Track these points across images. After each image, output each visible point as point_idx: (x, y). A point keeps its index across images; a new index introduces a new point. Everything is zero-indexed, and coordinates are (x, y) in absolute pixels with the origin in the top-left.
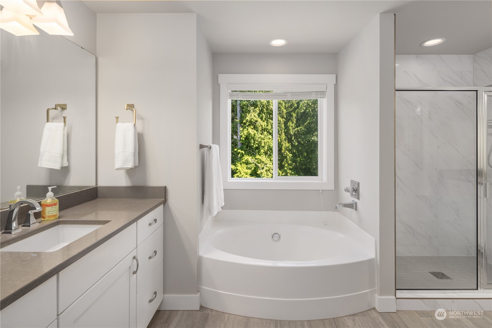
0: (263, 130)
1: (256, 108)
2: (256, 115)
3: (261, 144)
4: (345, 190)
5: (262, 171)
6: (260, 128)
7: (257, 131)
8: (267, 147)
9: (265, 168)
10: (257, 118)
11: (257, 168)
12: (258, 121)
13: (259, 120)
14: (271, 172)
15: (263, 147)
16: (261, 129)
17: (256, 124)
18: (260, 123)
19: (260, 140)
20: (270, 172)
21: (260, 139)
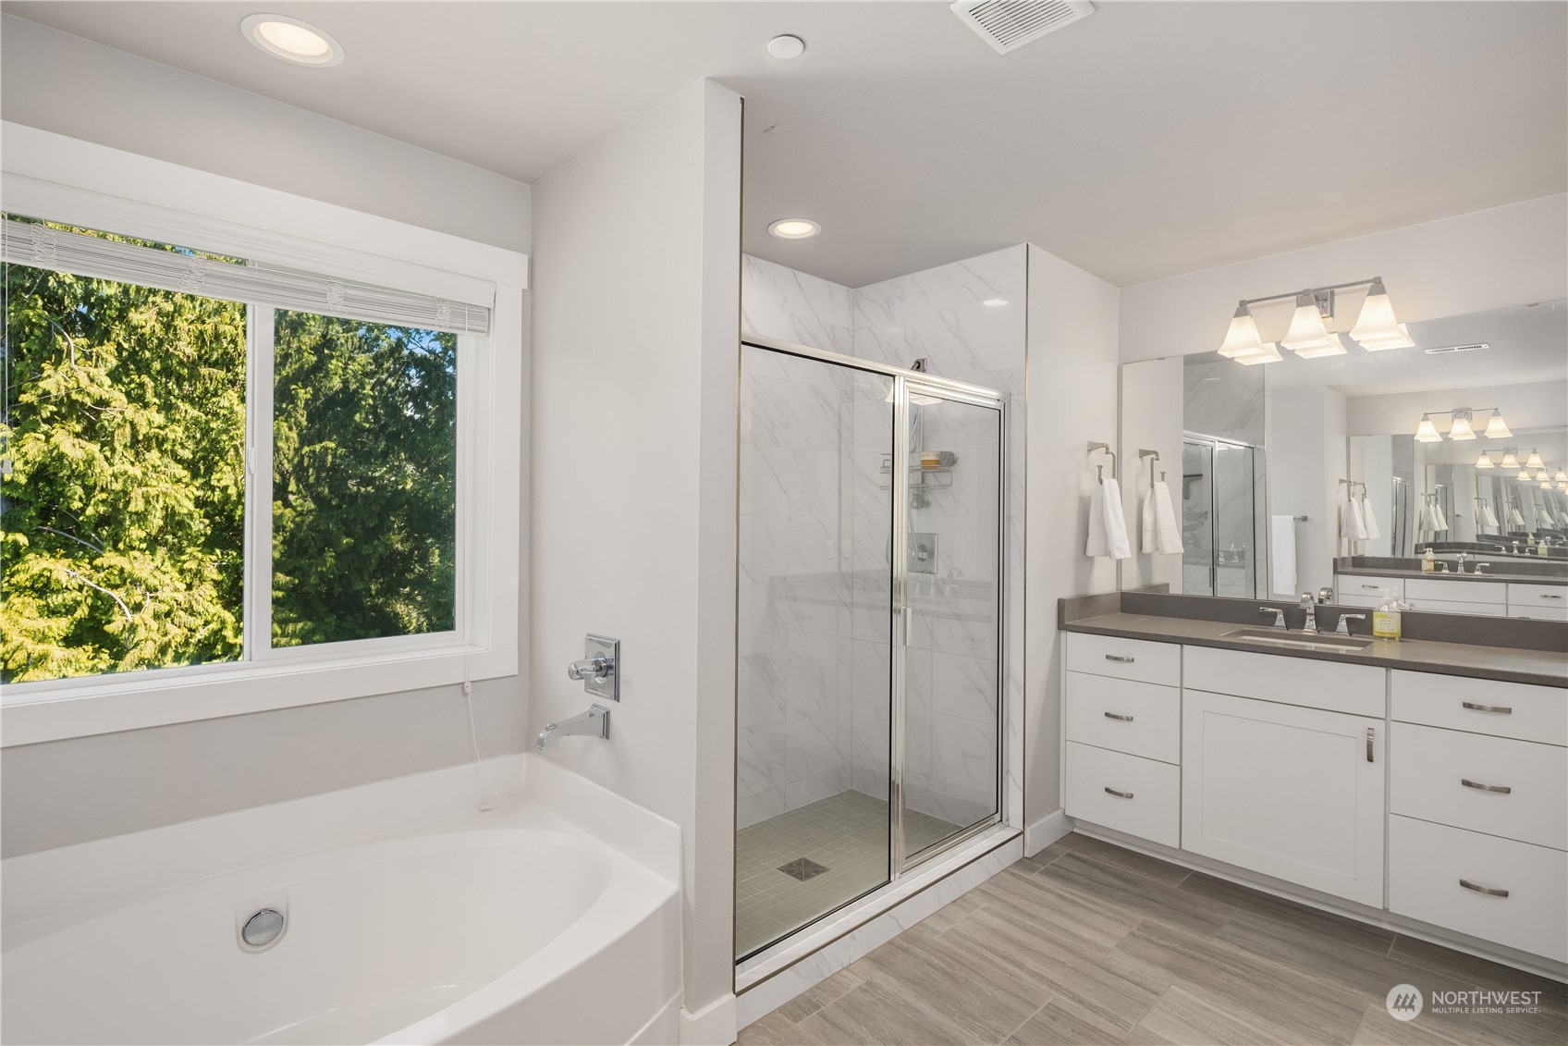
0: (138, 444)
1: (101, 344)
2: (101, 374)
3: (128, 503)
4: (571, 674)
5: (137, 619)
6: (122, 437)
7: (108, 444)
8: (159, 514)
9: (152, 608)
10: (106, 388)
11: (102, 607)
12: (113, 404)
13: (117, 397)
14: (176, 621)
15: (141, 517)
16: (128, 440)
17: (103, 416)
18: (122, 413)
19: (117, 486)
20: (172, 620)
21: (120, 481)
